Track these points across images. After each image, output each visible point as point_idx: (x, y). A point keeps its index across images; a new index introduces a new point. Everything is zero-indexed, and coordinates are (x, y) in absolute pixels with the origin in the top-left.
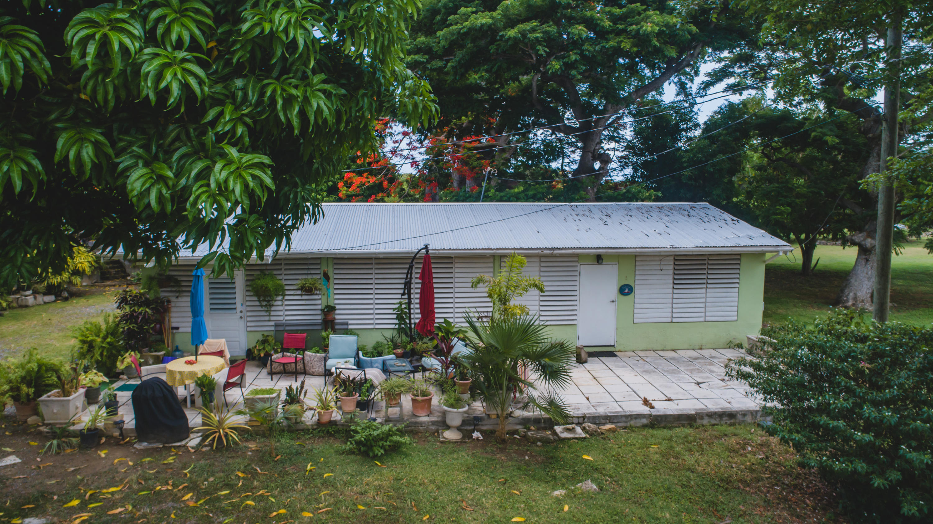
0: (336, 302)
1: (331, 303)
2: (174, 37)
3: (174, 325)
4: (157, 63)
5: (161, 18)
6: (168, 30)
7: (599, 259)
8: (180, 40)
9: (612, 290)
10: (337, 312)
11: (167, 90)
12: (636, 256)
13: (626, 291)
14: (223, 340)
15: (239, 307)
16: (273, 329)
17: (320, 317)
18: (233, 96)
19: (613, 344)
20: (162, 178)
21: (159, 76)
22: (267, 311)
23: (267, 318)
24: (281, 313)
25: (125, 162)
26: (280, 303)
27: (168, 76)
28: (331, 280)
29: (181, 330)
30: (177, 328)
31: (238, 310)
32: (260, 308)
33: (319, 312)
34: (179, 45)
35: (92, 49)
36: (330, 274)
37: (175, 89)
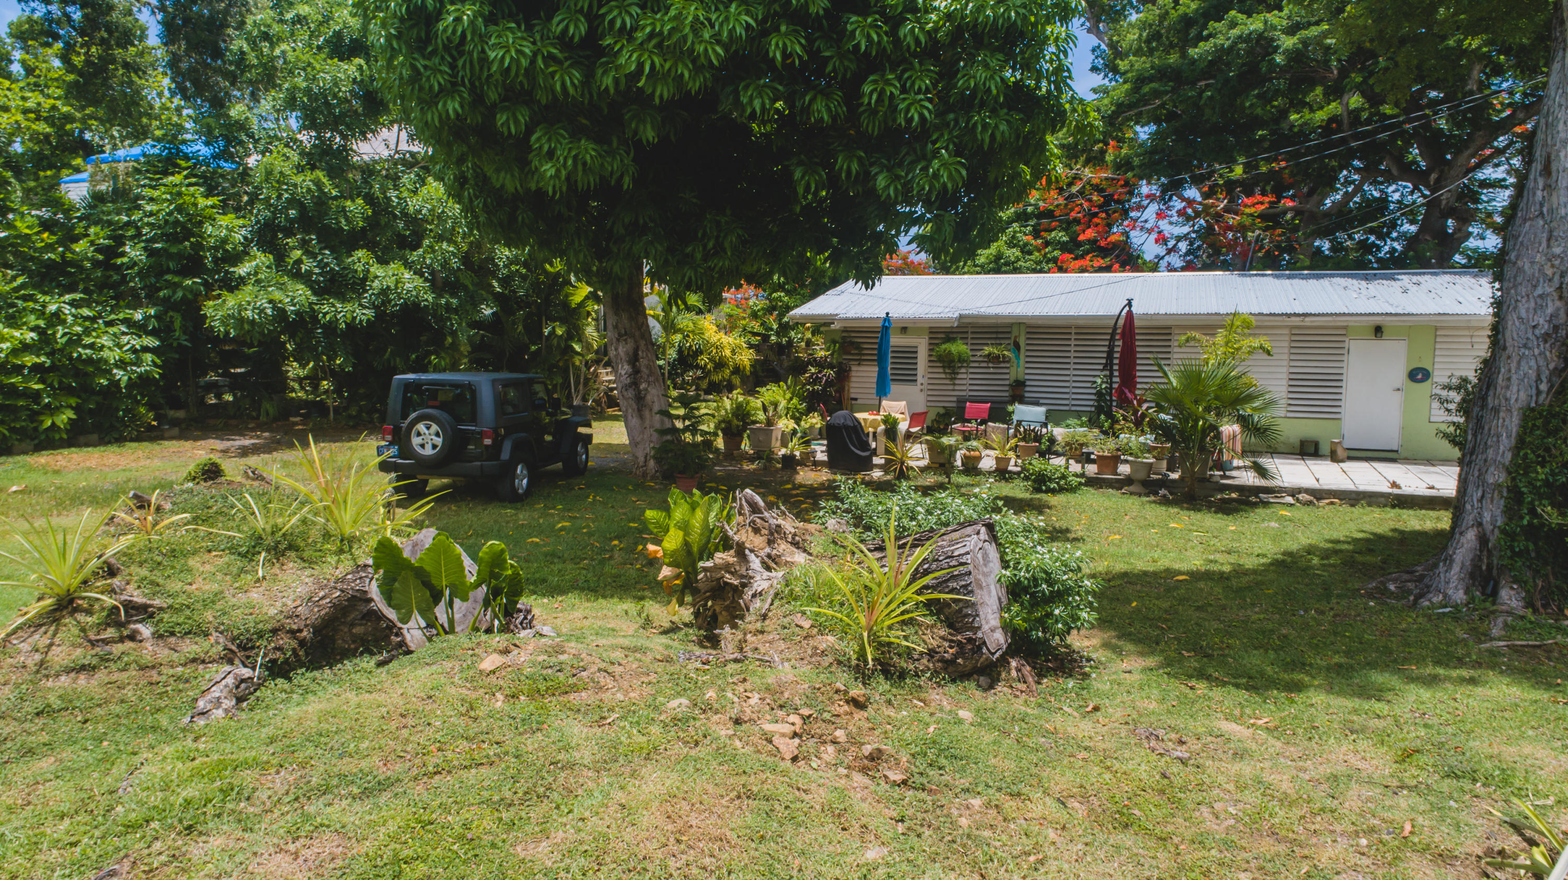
0: (1027, 377)
1: (1021, 378)
2: (916, 87)
3: (853, 396)
4: (906, 103)
5: (910, 77)
6: (913, 84)
7: (1378, 331)
8: (920, 88)
9: (1399, 375)
10: (1028, 389)
11: (912, 118)
12: (1436, 329)
13: (1420, 376)
14: (904, 403)
15: (920, 379)
16: (954, 405)
17: (1007, 394)
18: (947, 125)
19: (1395, 448)
20: (898, 177)
21: (908, 110)
22: (952, 379)
23: (951, 387)
24: (964, 382)
25: (874, 170)
26: (964, 376)
27: (912, 110)
28: (1022, 351)
29: (859, 402)
30: (856, 399)
31: (919, 382)
32: (943, 376)
33: (1007, 388)
34: (919, 91)
35: (875, 97)
36: (1022, 344)
37: (916, 117)
